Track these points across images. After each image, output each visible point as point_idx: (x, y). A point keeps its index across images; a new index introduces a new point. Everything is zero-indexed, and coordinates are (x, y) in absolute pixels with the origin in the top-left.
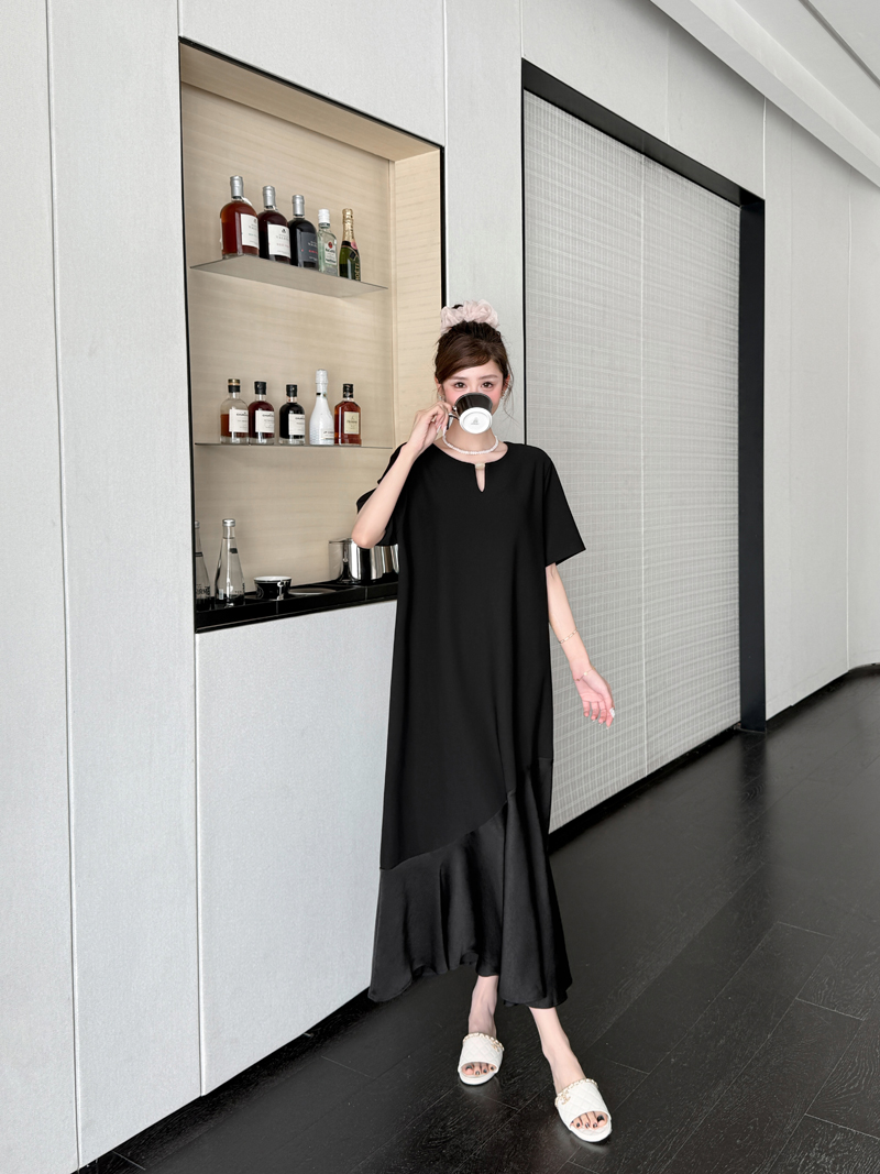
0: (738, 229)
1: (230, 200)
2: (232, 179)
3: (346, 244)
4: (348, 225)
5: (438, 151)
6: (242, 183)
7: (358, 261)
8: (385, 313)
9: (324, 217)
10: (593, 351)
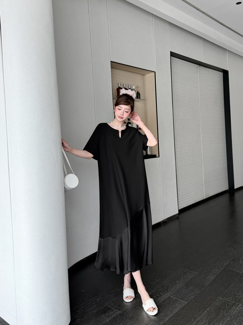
0: (222, 77)
1: (118, 87)
2: (118, 83)
3: (138, 92)
4: (138, 89)
5: (154, 73)
6: (120, 84)
7: (140, 95)
8: (145, 104)
9: (134, 88)
10: (188, 108)
